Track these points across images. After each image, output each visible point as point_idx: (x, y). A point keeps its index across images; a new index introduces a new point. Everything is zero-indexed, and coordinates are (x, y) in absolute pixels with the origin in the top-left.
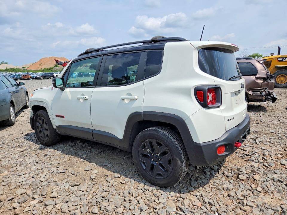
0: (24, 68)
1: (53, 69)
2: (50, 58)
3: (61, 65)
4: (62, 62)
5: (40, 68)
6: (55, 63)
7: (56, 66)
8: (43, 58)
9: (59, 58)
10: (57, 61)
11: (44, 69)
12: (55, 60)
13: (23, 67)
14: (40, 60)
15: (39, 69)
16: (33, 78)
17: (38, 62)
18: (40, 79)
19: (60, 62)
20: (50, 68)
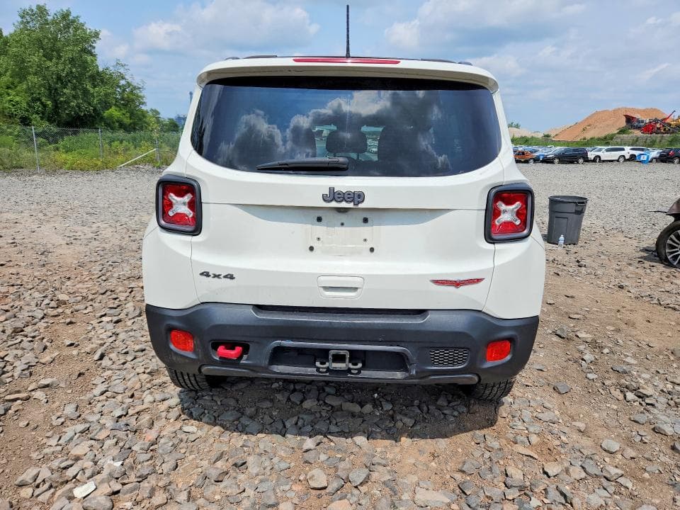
0: (548, 136)
1: (612, 139)
2: (614, 111)
3: (638, 128)
4: (642, 122)
5: (582, 137)
6: (623, 123)
7: (622, 131)
8: (597, 113)
9: (638, 111)
10: (629, 119)
11: (592, 139)
12: (626, 116)
13: (546, 134)
14: (587, 118)
15: (579, 140)
16: (536, 160)
17: (581, 122)
18: (553, 163)
19: (638, 121)
20: (605, 138)
